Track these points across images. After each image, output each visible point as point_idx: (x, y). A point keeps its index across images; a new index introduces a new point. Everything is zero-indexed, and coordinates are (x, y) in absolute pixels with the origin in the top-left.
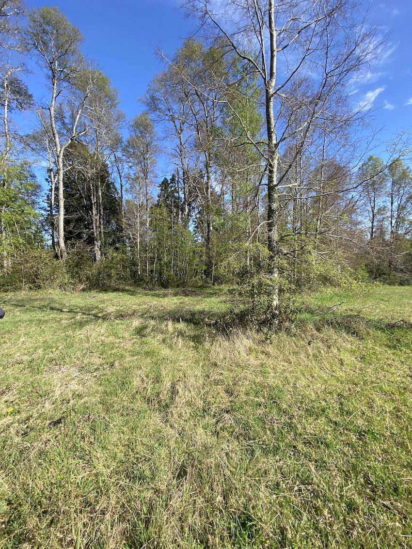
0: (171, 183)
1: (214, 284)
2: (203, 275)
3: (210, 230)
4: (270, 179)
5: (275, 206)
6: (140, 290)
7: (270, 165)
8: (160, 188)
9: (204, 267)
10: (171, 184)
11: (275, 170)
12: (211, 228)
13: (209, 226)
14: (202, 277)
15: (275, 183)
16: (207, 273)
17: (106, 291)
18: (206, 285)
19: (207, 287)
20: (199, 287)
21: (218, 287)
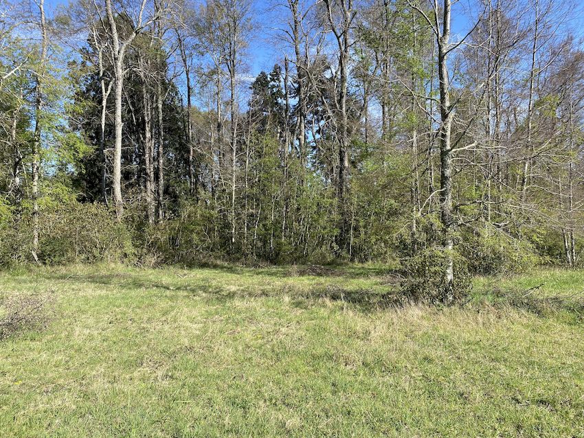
0: (272, 80)
1: (352, 260)
2: (334, 244)
3: (345, 167)
4: (443, 143)
5: (448, 172)
6: (239, 267)
7: (444, 129)
8: (252, 91)
9: (336, 232)
10: (272, 83)
11: (448, 133)
12: (346, 164)
13: (342, 160)
14: (332, 248)
15: (448, 147)
16: (341, 241)
17: (191, 266)
18: (338, 261)
19: (341, 264)
20: (329, 264)
21: (360, 265)
